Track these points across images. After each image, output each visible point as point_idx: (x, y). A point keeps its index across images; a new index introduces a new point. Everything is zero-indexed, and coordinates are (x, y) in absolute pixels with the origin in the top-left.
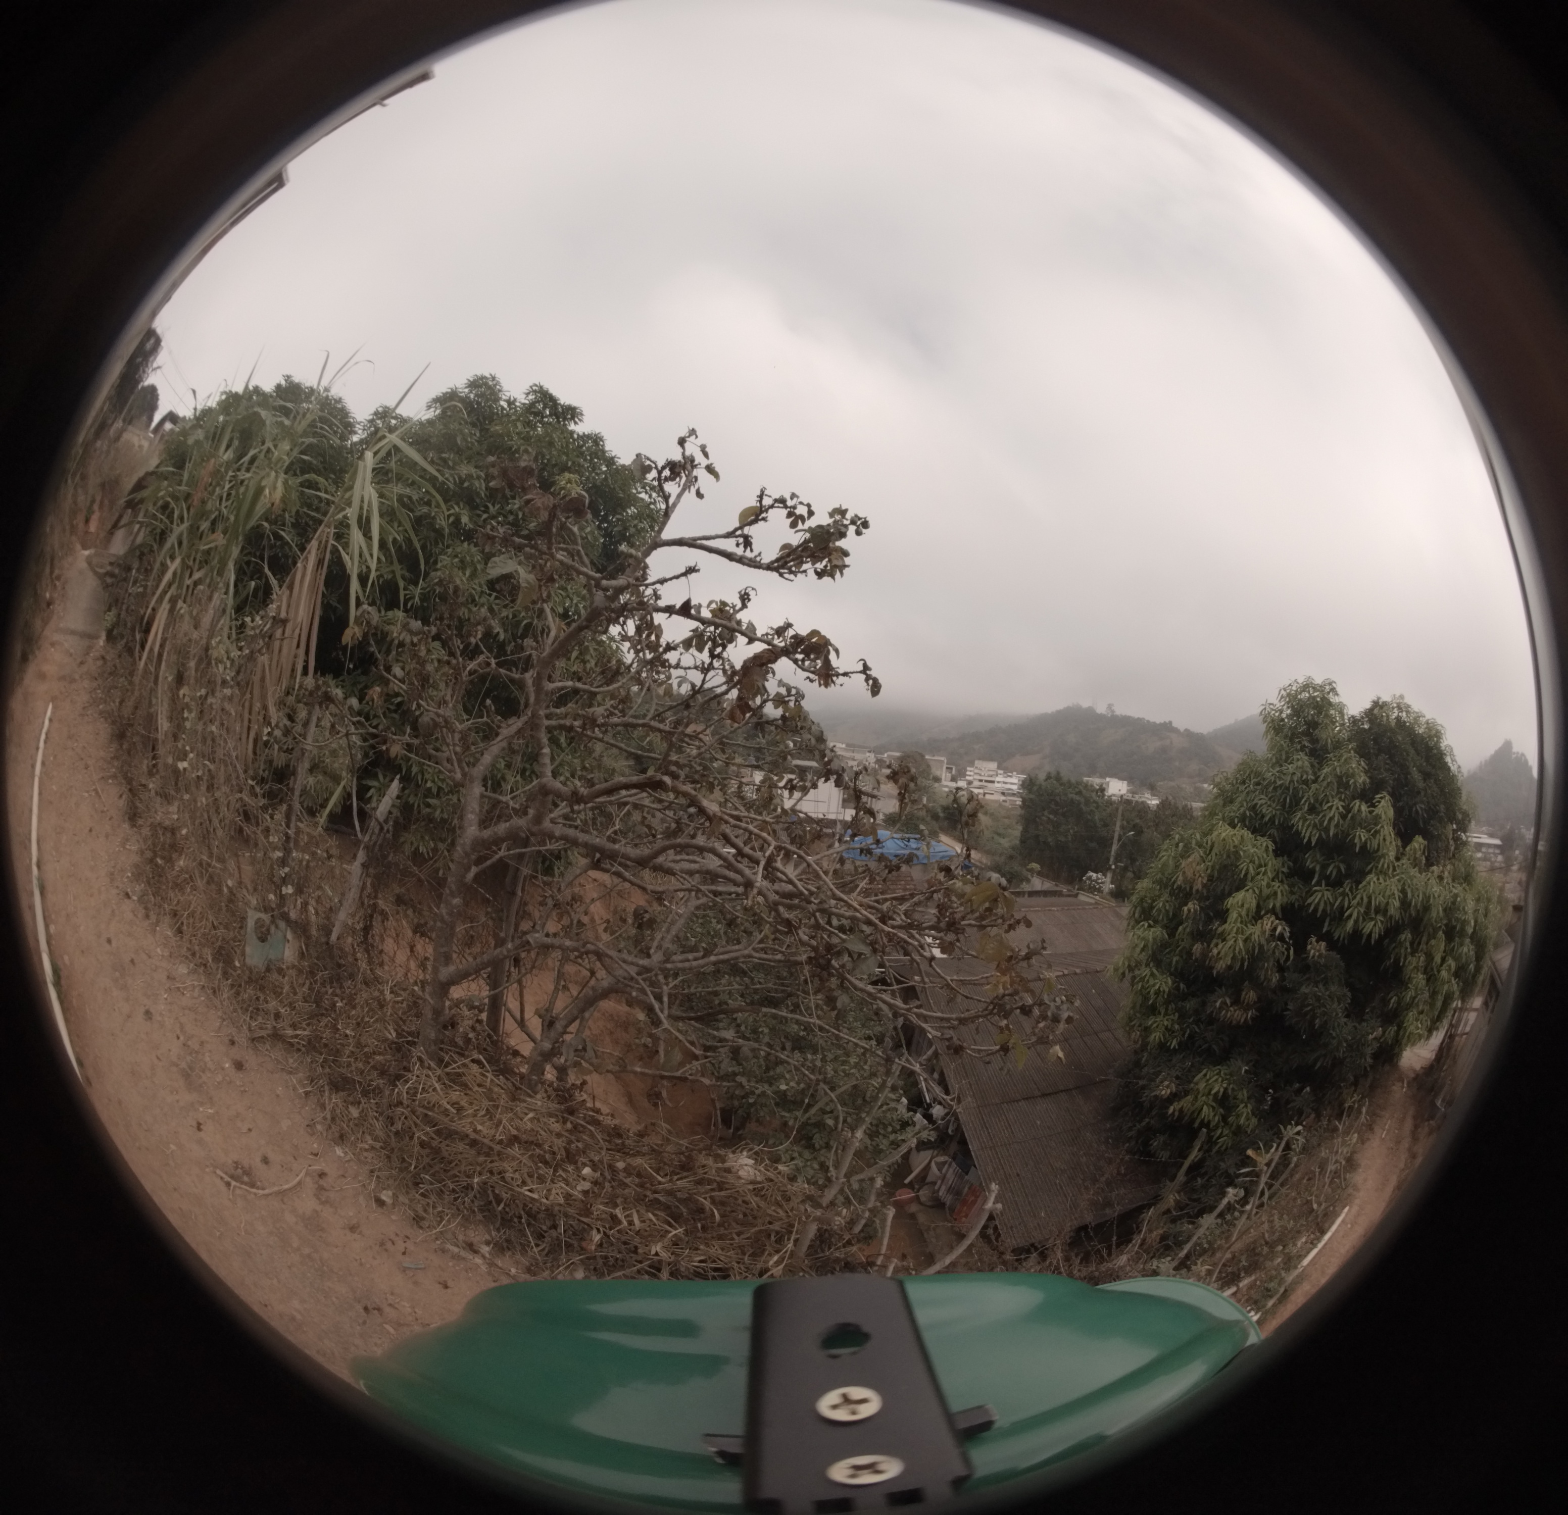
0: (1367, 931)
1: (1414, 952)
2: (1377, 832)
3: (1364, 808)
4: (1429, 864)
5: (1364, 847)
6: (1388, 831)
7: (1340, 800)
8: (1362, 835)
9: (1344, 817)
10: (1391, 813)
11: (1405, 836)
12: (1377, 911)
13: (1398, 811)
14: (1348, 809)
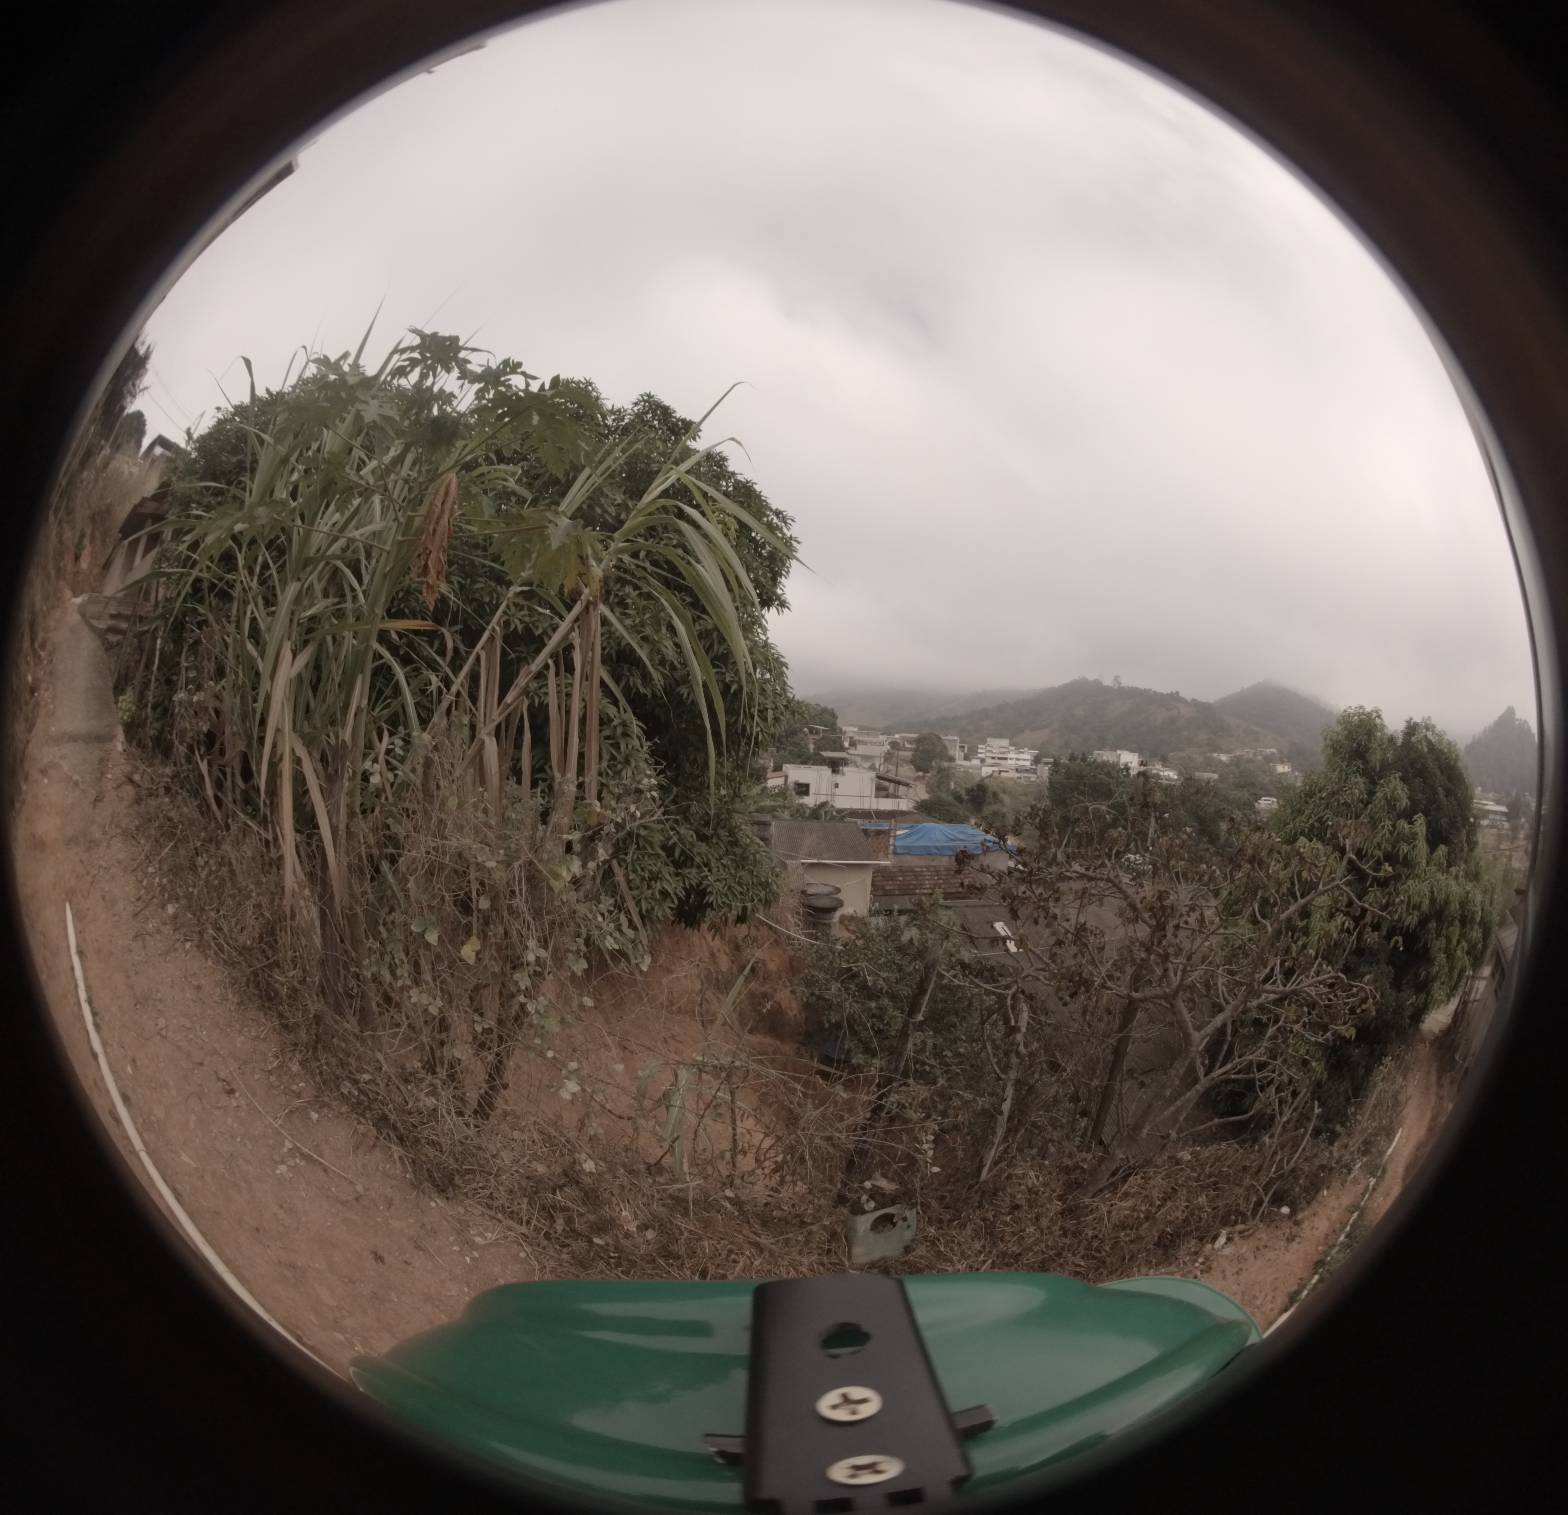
0: (1406, 923)
1: (1438, 936)
2: (1415, 846)
3: (1406, 826)
4: (1450, 865)
5: (1405, 856)
6: (1422, 846)
7: (1390, 819)
8: (1404, 848)
9: (1391, 833)
10: (1424, 828)
11: (1433, 844)
12: (1414, 908)
13: (1429, 824)
14: (1394, 826)
